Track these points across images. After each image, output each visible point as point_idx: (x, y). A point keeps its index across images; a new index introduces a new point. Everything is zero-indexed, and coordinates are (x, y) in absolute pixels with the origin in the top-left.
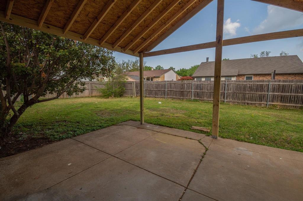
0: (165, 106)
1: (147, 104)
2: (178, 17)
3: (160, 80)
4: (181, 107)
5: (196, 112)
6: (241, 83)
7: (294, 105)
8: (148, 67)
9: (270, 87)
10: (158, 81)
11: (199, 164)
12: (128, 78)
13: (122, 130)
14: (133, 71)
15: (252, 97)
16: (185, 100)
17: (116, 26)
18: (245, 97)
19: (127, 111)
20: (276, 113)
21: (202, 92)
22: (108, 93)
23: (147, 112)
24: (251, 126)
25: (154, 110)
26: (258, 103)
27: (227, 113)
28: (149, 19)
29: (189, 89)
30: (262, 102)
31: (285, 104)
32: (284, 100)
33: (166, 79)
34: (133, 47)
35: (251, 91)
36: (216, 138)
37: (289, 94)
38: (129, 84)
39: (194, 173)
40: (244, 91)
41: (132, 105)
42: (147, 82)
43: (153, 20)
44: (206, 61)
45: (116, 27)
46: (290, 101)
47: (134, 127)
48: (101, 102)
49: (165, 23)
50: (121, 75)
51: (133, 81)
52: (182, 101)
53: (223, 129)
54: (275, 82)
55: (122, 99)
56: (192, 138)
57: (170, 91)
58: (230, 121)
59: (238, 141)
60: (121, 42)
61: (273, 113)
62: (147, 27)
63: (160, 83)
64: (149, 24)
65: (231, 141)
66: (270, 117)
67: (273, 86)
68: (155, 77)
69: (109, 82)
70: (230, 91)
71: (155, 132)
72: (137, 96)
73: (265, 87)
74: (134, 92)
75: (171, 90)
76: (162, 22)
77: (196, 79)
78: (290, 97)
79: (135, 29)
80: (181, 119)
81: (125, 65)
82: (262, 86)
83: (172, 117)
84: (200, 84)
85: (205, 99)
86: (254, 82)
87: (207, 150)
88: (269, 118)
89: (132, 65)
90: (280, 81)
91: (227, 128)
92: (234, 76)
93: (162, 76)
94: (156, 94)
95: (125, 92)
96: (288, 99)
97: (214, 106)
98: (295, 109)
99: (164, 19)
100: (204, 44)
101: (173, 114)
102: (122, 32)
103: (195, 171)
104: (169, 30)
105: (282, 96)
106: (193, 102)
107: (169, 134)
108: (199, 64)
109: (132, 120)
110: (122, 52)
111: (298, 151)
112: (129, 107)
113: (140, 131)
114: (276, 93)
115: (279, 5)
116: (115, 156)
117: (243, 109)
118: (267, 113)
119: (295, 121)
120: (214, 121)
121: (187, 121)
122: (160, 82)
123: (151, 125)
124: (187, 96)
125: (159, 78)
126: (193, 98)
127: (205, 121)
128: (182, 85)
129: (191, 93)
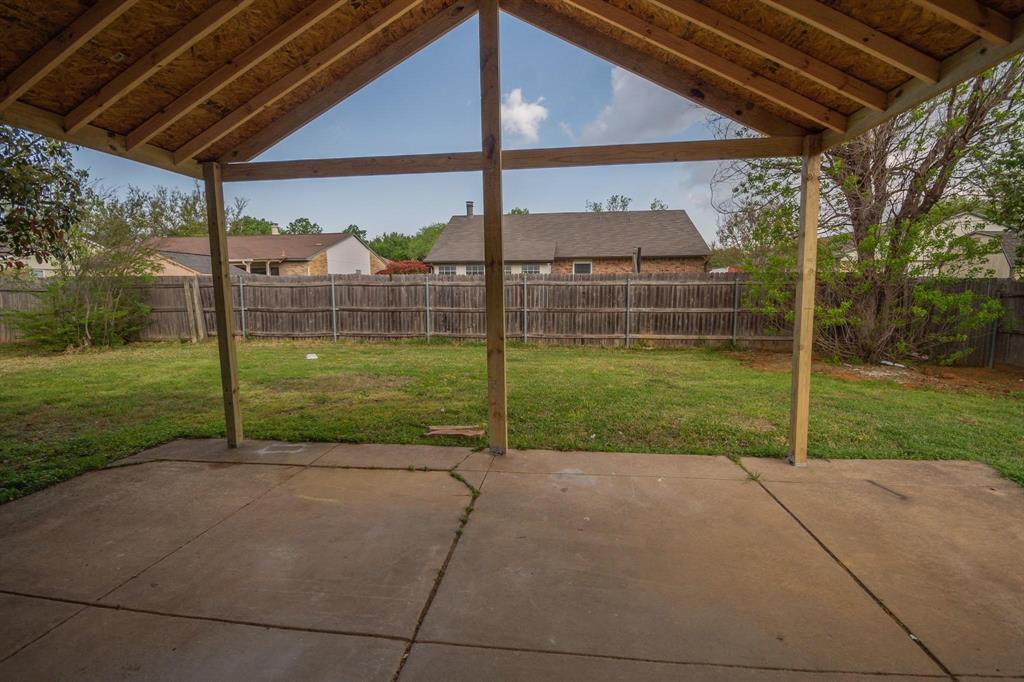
0: (333, 368)
1: (256, 366)
2: (355, 49)
3: (308, 271)
4: (390, 364)
5: (442, 379)
6: (563, 283)
7: (684, 337)
8: (255, 220)
9: (631, 293)
10: (299, 278)
11: (453, 547)
12: (162, 262)
13: (138, 485)
14: (187, 236)
15: (592, 320)
16: (407, 340)
17: (73, 38)
18: (574, 324)
19: (163, 402)
20: (646, 362)
21: (460, 312)
22: (60, 331)
23: (256, 396)
24: (592, 404)
25: (288, 385)
26: (607, 336)
27: (531, 372)
28: (235, 35)
29: (416, 304)
30: (616, 335)
31: (663, 336)
32: (661, 327)
33: (332, 270)
34: (172, 137)
35: (588, 304)
36: (503, 454)
37: (671, 310)
38: (168, 286)
39: (438, 582)
40: (571, 306)
41: (184, 372)
42: (254, 280)
43: (252, 40)
44: (466, 214)
45: (79, 44)
46: (675, 329)
47: (197, 465)
48: (18, 373)
49: (305, 62)
50: (123, 249)
51: (185, 277)
52: (395, 344)
53: (521, 421)
54: (641, 278)
55: (138, 353)
56: (429, 467)
57: (349, 310)
58: (539, 395)
59: (561, 450)
60: (107, 111)
61: (640, 362)
62: (229, 62)
63: (308, 284)
64: (235, 55)
65: (542, 453)
66: (633, 372)
67: (636, 289)
68: (285, 261)
69: (61, 283)
70: (537, 305)
71: (291, 471)
72: (209, 336)
73: (618, 292)
74: (195, 320)
75: (354, 307)
76: (293, 58)
77: (437, 271)
78: (674, 316)
79: (171, 64)
80: (393, 407)
81: (146, 209)
82: (611, 289)
83: (361, 403)
84: (452, 286)
85: (470, 332)
86: (593, 280)
87: (475, 495)
88: (631, 375)
89: (178, 209)
90: (649, 277)
91: (530, 418)
92: (544, 263)
93: (317, 257)
94: (295, 324)
95: (150, 324)
96: (669, 324)
97: (489, 354)
98: (684, 347)
99: (301, 48)
100: (450, 157)
101: (364, 394)
102: (109, 65)
103: (441, 574)
104: (322, 89)
105: (657, 316)
106: (431, 348)
107: (347, 468)
108: (446, 220)
109: (186, 437)
110: (113, 150)
111: (694, 454)
112: (171, 382)
113: (226, 473)
114: (644, 309)
115: (634, 69)
116: (102, 602)
117: (570, 355)
118: (627, 362)
119: (686, 377)
120: (493, 401)
121: (413, 410)
122: (309, 279)
123: (276, 444)
124: (411, 326)
125: (305, 266)
126: (430, 333)
127: (470, 403)
128: (393, 290)
129: (425, 316)
